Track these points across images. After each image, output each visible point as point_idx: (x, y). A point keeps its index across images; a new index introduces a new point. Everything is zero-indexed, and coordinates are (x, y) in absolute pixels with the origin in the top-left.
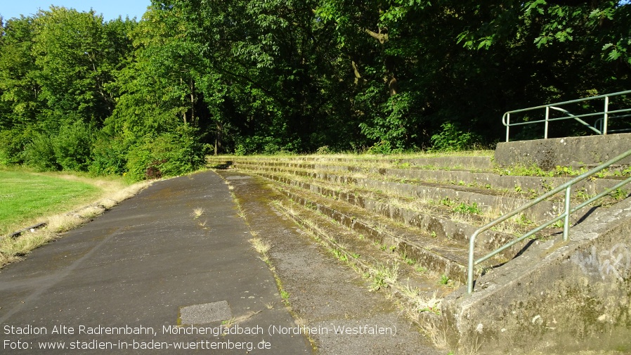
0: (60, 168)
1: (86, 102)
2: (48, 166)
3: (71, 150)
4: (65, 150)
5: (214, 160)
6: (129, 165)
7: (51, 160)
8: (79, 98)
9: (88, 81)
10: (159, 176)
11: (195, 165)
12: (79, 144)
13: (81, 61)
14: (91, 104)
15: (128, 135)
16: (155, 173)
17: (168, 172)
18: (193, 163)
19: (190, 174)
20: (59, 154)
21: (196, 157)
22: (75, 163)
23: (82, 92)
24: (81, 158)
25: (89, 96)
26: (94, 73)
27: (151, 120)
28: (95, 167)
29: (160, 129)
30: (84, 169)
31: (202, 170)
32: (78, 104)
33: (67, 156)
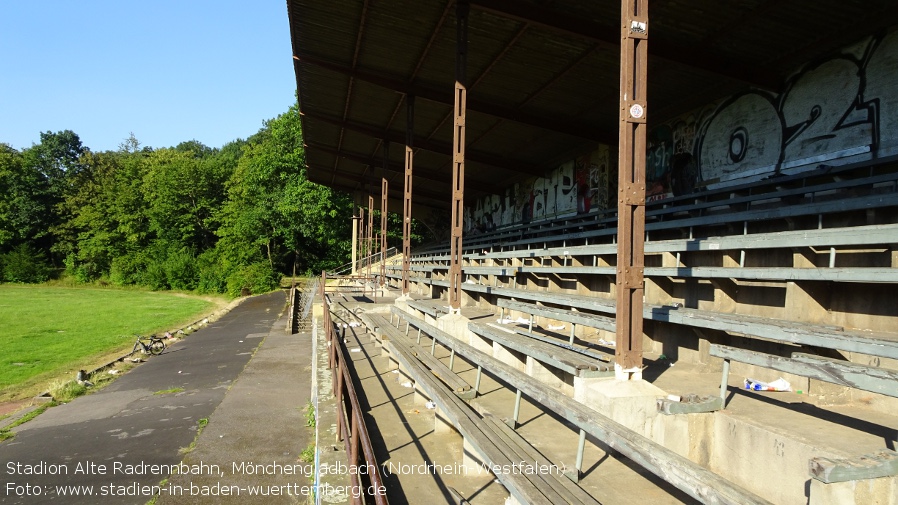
0: (169, 287)
1: (188, 232)
2: (160, 286)
3: (180, 274)
4: (175, 274)
5: (286, 280)
6: (228, 286)
7: (163, 282)
8: (183, 230)
9: (190, 216)
10: (250, 294)
11: (273, 287)
12: (186, 269)
13: (183, 198)
14: (192, 234)
15: (226, 264)
16: (247, 292)
17: (256, 292)
18: (272, 286)
19: (269, 292)
20: (170, 277)
21: (274, 281)
22: (182, 283)
23: (186, 225)
24: (188, 279)
25: (190, 228)
26: (194, 210)
27: (243, 253)
28: (201, 286)
29: (250, 260)
30: (190, 289)
31: (277, 290)
32: (182, 235)
33: (177, 278)
